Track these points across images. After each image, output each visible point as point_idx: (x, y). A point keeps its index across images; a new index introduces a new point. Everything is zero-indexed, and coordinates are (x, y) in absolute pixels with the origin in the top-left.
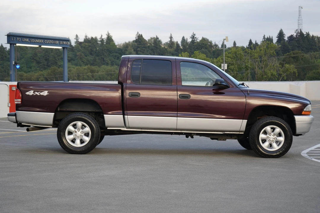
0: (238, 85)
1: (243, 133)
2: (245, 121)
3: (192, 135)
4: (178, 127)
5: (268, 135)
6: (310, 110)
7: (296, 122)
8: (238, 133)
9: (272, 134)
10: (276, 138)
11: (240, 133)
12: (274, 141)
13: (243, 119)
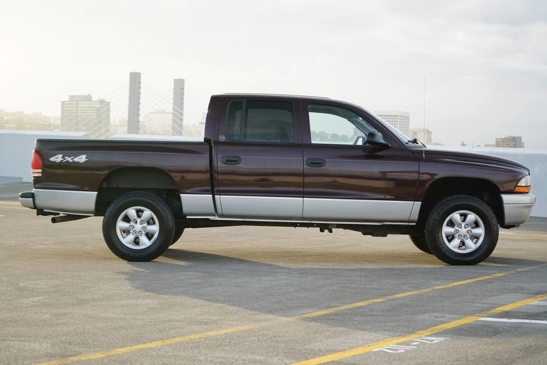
0: (407, 143)
1: (415, 224)
2: (418, 204)
3: (330, 227)
4: (306, 215)
5: (456, 228)
6: (527, 185)
7: (504, 205)
8: (407, 224)
9: (463, 224)
10: (471, 231)
11: (410, 224)
12: (468, 236)
13: (414, 201)
